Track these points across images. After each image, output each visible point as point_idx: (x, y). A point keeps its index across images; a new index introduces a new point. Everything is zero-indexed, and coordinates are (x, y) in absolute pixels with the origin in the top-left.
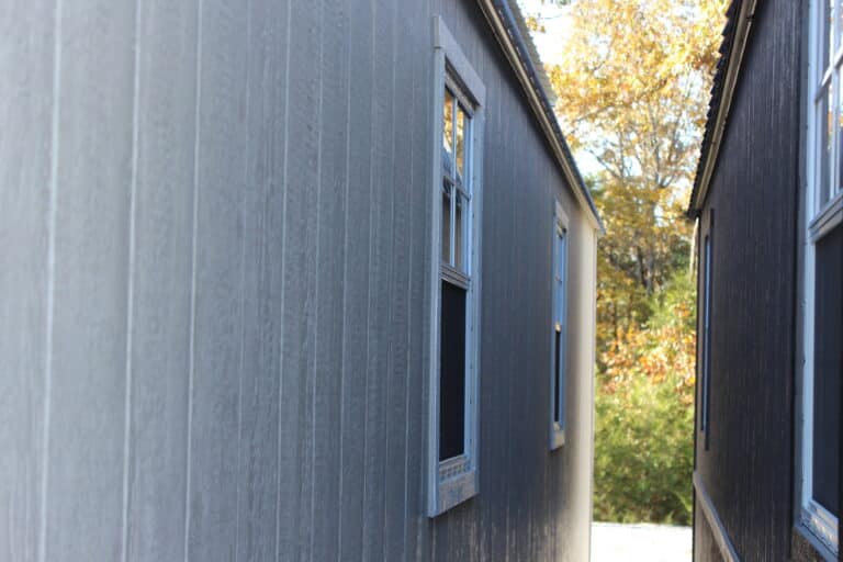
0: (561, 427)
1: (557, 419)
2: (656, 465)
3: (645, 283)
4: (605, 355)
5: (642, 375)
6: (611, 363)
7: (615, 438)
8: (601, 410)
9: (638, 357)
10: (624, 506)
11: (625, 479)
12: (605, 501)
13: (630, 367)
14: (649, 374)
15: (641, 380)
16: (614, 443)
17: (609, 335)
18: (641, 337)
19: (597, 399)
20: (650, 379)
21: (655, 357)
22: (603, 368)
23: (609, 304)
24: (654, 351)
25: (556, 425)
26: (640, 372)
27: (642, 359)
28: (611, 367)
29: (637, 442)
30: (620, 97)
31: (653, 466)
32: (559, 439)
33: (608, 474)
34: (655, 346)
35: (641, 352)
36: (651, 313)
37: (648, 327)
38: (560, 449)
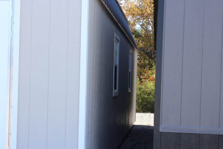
0: (130, 89)
1: (129, 87)
2: (152, 101)
3: (152, 58)
4: (141, 76)
5: (150, 81)
6: (143, 78)
7: (143, 95)
8: (140, 89)
9: (149, 77)
10: (145, 111)
11: (145, 105)
12: (140, 110)
13: (147, 79)
14: (151, 81)
15: (149, 82)
16: (142, 96)
17: (142, 71)
18: (150, 72)
19: (139, 86)
20: (152, 82)
21: (153, 77)
22: (140, 79)
23: (143, 63)
24: (153, 75)
25: (129, 88)
26: (149, 80)
27: (150, 77)
28: (143, 79)
29: (148, 97)
30: (145, 14)
31: (151, 102)
32: (130, 91)
33: (141, 104)
34: (153, 74)
35: (150, 75)
36: (153, 66)
37: (151, 69)
38: (130, 93)
